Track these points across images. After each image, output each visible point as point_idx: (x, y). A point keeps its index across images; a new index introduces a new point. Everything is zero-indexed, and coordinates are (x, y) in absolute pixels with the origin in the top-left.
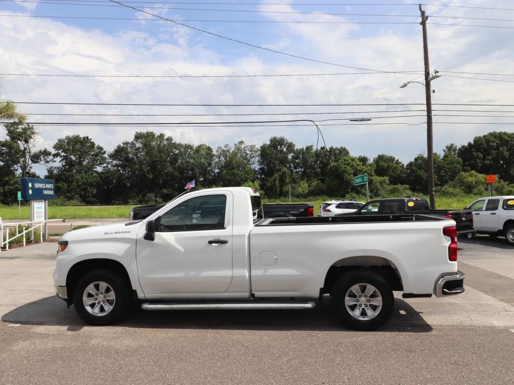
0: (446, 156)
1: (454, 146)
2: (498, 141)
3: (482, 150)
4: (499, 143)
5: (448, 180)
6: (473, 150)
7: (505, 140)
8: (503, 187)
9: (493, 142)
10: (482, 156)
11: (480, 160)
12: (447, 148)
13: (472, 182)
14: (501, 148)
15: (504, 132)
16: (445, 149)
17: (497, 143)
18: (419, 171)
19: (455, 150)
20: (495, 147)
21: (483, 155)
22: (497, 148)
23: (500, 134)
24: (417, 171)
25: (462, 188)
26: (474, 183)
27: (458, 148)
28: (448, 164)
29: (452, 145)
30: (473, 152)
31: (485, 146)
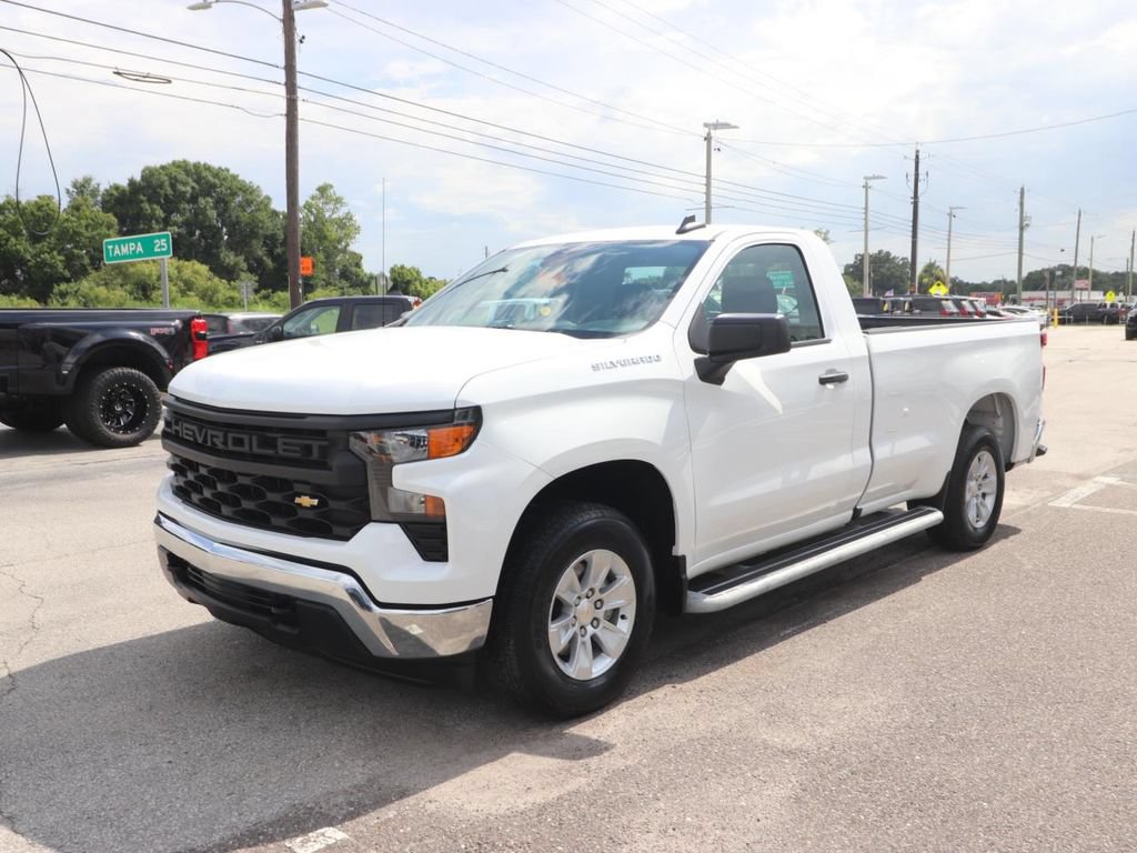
0: (76, 208)
1: (93, 183)
2: (194, 184)
3: (162, 201)
4: (197, 186)
5: (89, 268)
6: (142, 197)
7: (207, 182)
8: (215, 291)
9: (185, 184)
10: (163, 215)
11: (158, 222)
12: (75, 186)
13: (150, 275)
14: (202, 201)
15: (205, 165)
16: (71, 189)
17: (193, 188)
18: (13, 239)
19: (94, 193)
20: (188, 195)
21: (164, 212)
22: (194, 199)
23: (197, 166)
24: (7, 240)
25: (128, 287)
26: (155, 278)
27: (102, 189)
28: (87, 227)
29: (87, 181)
30: (142, 202)
31: (169, 191)
